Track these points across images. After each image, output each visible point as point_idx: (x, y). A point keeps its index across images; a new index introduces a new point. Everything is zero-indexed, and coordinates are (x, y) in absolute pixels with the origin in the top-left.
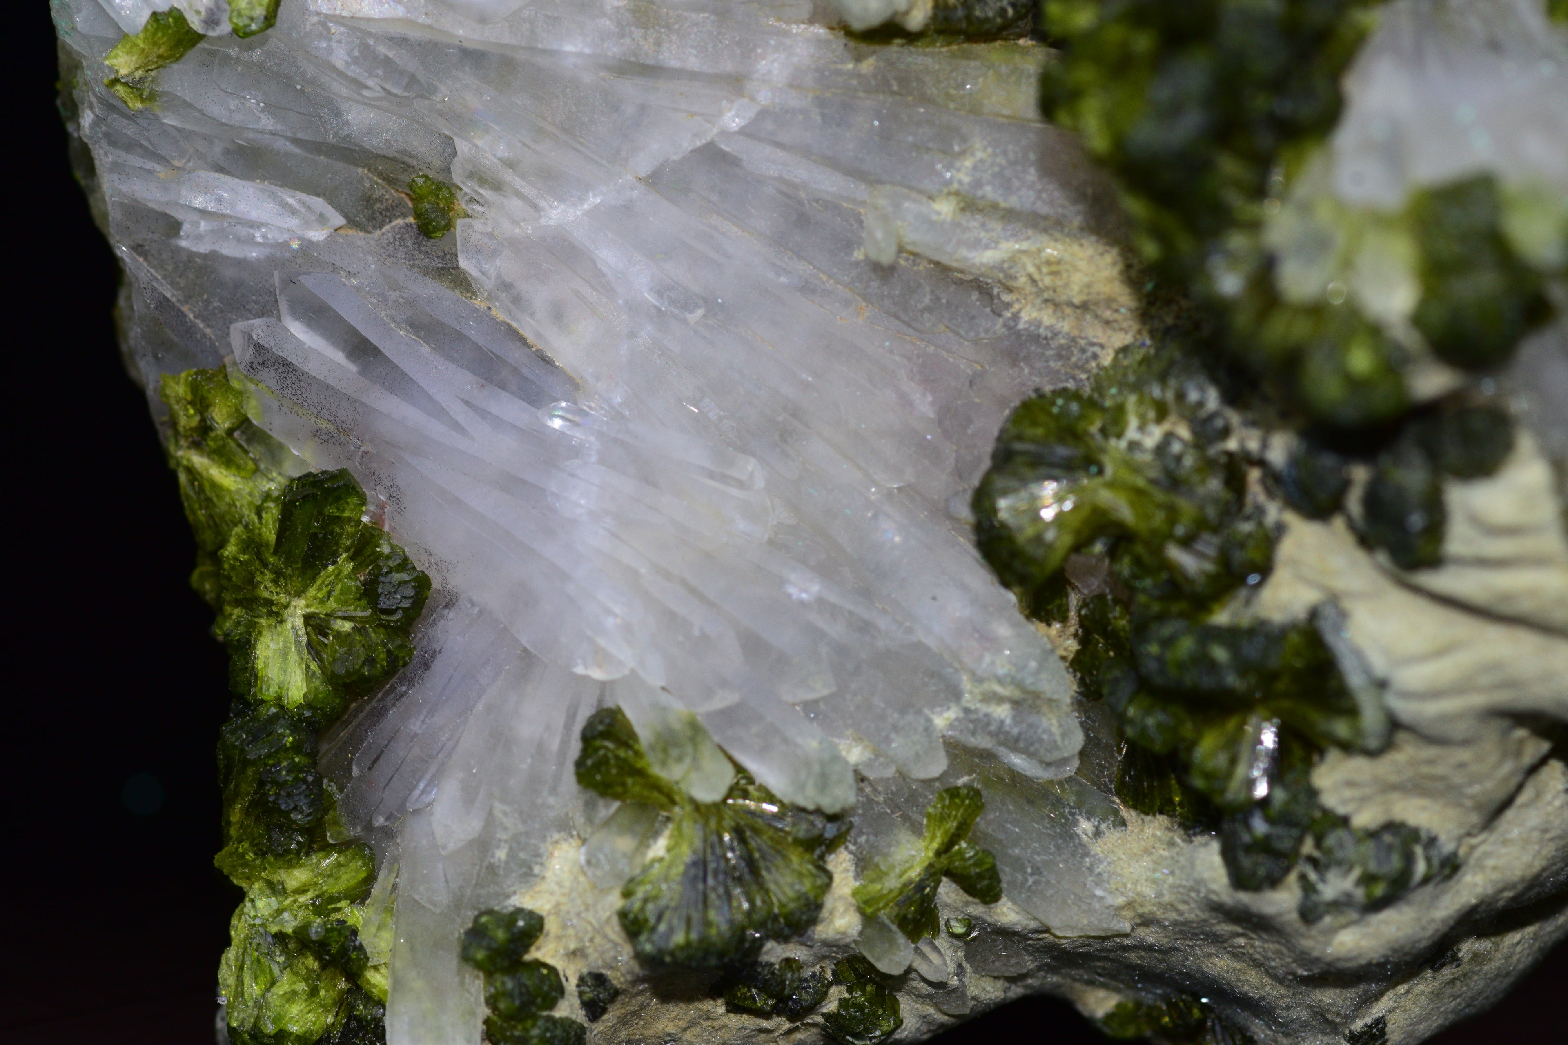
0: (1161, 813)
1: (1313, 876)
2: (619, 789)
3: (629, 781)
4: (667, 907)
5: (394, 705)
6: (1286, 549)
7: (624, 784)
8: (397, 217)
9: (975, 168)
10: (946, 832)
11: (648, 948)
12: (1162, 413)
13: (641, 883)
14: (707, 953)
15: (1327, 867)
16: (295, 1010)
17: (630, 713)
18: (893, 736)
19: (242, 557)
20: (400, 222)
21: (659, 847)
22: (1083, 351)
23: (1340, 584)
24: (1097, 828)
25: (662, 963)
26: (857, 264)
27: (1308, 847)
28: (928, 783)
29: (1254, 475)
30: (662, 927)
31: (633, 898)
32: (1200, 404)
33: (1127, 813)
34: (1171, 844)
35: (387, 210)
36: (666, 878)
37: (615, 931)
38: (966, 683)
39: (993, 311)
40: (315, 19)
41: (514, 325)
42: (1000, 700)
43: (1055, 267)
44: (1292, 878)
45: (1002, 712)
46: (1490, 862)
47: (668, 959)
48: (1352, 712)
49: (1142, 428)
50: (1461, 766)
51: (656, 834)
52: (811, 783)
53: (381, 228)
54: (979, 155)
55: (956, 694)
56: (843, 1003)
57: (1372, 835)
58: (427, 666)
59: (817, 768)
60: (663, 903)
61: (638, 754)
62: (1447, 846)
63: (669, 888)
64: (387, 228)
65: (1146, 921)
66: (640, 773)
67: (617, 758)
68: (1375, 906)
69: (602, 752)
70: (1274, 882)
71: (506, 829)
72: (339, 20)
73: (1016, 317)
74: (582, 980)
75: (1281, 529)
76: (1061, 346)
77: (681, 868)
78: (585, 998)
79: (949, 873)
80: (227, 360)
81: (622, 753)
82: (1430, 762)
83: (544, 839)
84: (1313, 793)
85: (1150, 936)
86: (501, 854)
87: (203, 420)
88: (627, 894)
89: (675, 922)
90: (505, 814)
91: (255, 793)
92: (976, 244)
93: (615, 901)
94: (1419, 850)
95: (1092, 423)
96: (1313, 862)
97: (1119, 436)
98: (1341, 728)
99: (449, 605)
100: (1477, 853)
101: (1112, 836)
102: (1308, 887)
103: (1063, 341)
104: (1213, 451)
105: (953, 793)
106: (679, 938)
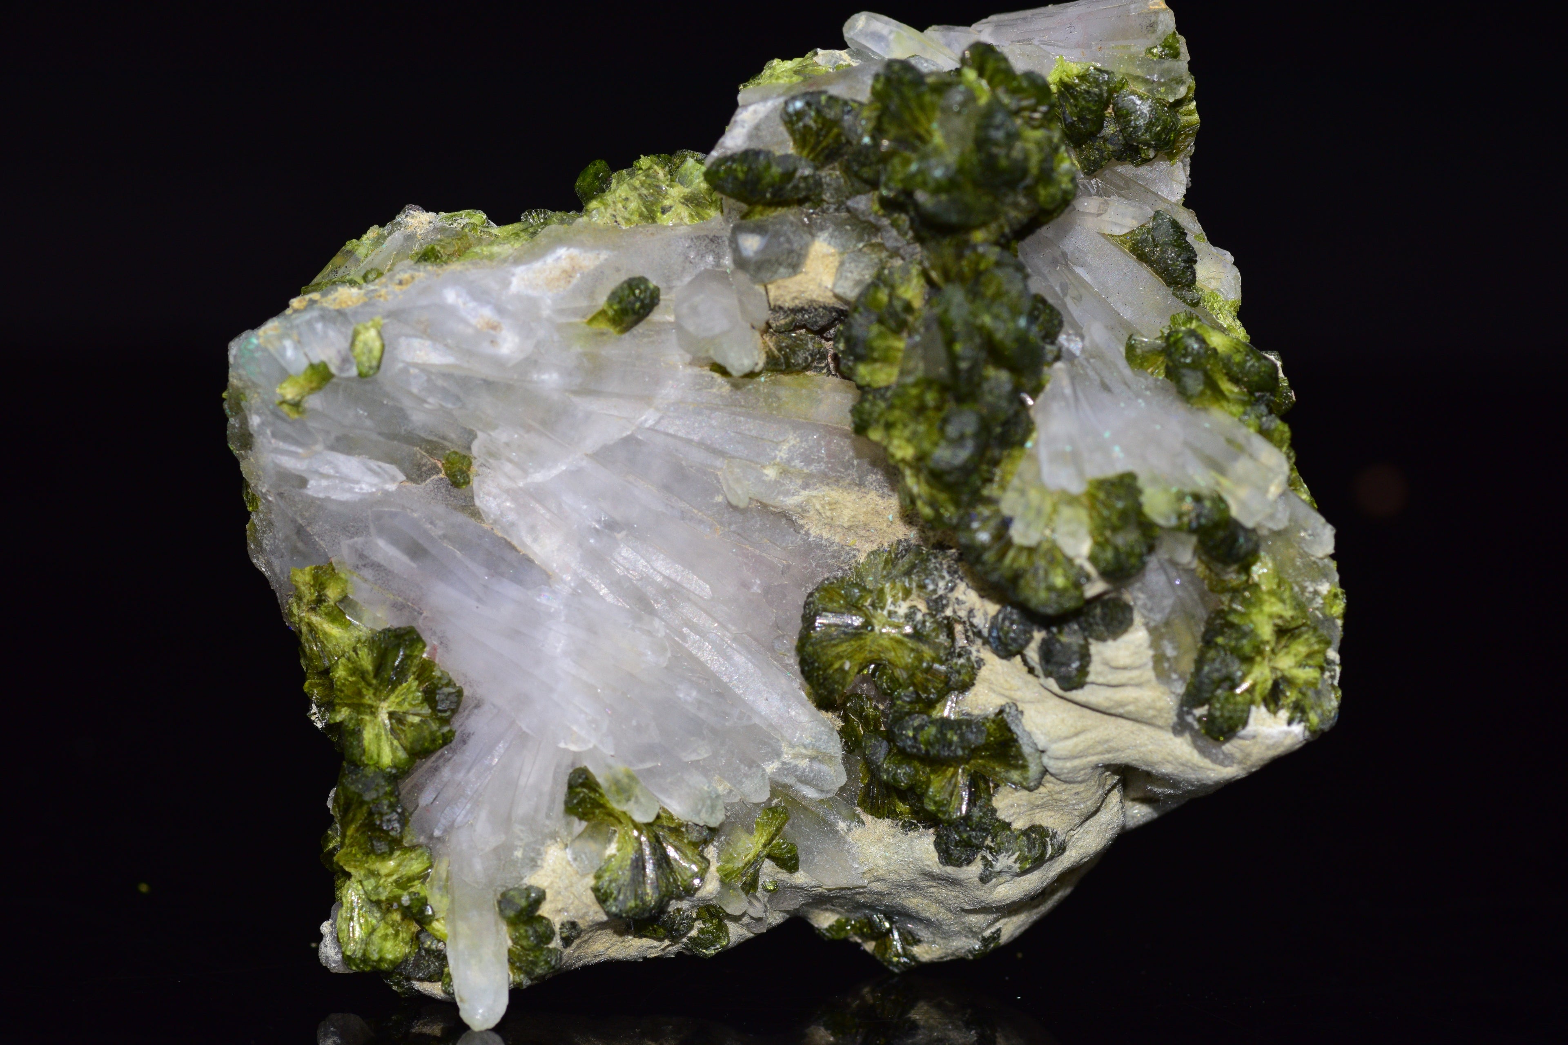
0: (888, 817)
1: (990, 857)
2: (591, 816)
3: (597, 811)
4: (623, 885)
5: (444, 765)
6: (983, 673)
7: (593, 813)
8: (433, 474)
9: (789, 449)
10: (770, 833)
11: (614, 909)
12: (907, 593)
13: (605, 871)
14: (644, 910)
15: (999, 852)
16: (389, 945)
17: (591, 769)
18: (744, 780)
19: (350, 679)
20: (435, 477)
21: (612, 849)
22: (848, 553)
23: (1017, 695)
24: (849, 826)
25: (621, 917)
26: (717, 504)
27: (988, 842)
28: (758, 805)
29: (959, 628)
30: (621, 897)
31: (603, 880)
32: (935, 591)
33: (867, 818)
34: (894, 836)
35: (429, 470)
36: (620, 868)
37: (590, 898)
38: (785, 748)
39: (795, 530)
40: (401, 365)
41: (509, 539)
42: (804, 756)
43: (833, 505)
44: (979, 857)
45: (804, 763)
46: (1080, 844)
47: (624, 915)
48: (1024, 767)
49: (894, 603)
50: (1077, 793)
51: (609, 841)
52: (704, 810)
53: (425, 480)
54: (792, 442)
55: (778, 755)
56: (701, 931)
57: (1025, 833)
58: (464, 742)
59: (709, 802)
60: (621, 882)
61: (601, 795)
62: (1061, 837)
63: (623, 873)
64: (428, 481)
65: (878, 880)
66: (602, 806)
67: (590, 798)
68: (1024, 872)
69: (582, 795)
70: (969, 862)
71: (521, 840)
72: (416, 365)
73: (807, 533)
74: (563, 925)
75: (980, 662)
76: (835, 551)
77: (629, 862)
78: (564, 935)
79: (769, 856)
80: (333, 560)
81: (592, 795)
82: (1059, 793)
83: (543, 844)
84: (994, 811)
85: (877, 887)
86: (518, 854)
87: (320, 596)
88: (598, 877)
89: (628, 893)
90: (522, 831)
91: (366, 819)
92: (787, 493)
93: (591, 881)
94: (1048, 839)
95: (866, 601)
96: (989, 848)
97: (882, 608)
98: (1015, 775)
99: (477, 706)
100: (1073, 839)
101: (857, 831)
102: (987, 864)
103: (836, 548)
104: (939, 617)
105: (773, 810)
106: (632, 904)
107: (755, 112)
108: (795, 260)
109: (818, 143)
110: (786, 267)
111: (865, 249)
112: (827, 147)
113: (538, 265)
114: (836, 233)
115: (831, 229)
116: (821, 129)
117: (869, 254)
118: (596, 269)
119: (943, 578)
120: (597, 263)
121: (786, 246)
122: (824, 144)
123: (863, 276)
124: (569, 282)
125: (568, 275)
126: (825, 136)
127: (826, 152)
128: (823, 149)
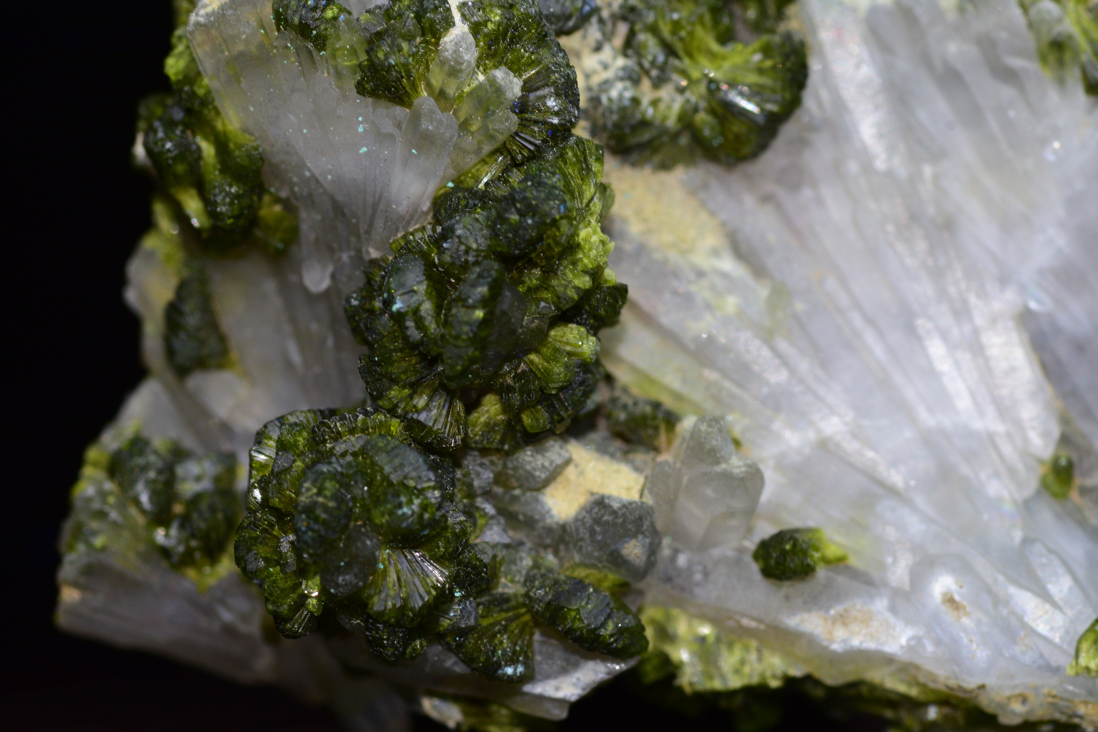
29: (619, 40)
32: (625, 90)
39: (735, 234)
40: (1070, 613)
54: (692, 326)
72: (1054, 606)
97: (687, 104)
104: (634, 62)
107: (557, 689)
108: (596, 510)
109: (510, 620)
110: (610, 507)
111: (515, 484)
112: (502, 611)
113: (871, 645)
114: (537, 517)
115: (541, 524)
116: (499, 632)
117: (513, 476)
118: (809, 610)
119: (610, 100)
120: (805, 616)
121: (598, 529)
122: (503, 615)
123: (532, 456)
124: (846, 610)
125: (843, 619)
126: (498, 623)
127: (505, 606)
128: (507, 611)
